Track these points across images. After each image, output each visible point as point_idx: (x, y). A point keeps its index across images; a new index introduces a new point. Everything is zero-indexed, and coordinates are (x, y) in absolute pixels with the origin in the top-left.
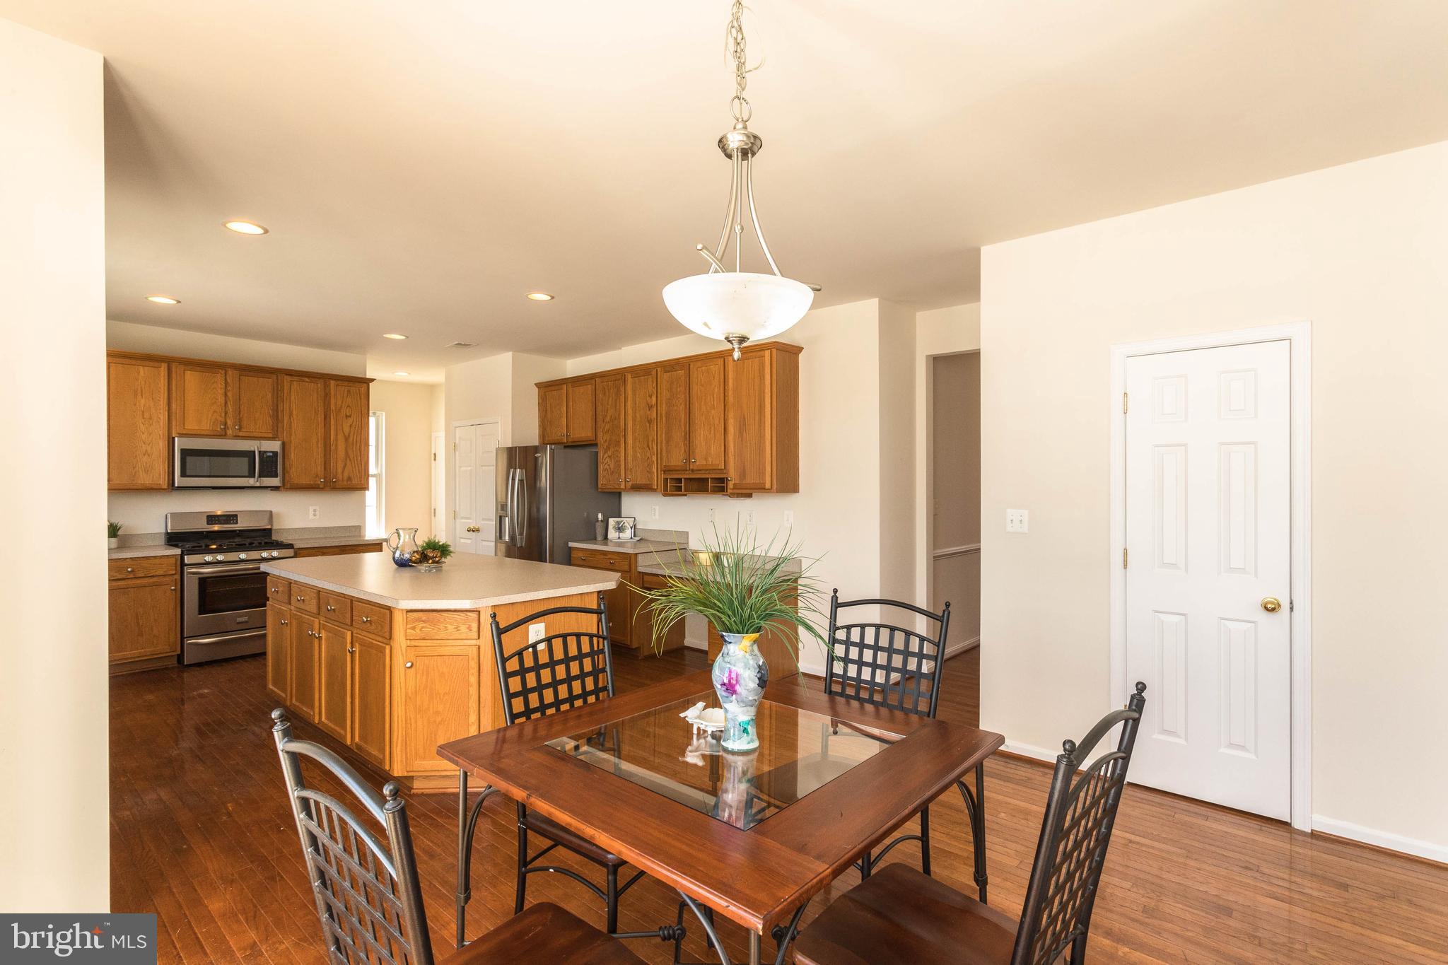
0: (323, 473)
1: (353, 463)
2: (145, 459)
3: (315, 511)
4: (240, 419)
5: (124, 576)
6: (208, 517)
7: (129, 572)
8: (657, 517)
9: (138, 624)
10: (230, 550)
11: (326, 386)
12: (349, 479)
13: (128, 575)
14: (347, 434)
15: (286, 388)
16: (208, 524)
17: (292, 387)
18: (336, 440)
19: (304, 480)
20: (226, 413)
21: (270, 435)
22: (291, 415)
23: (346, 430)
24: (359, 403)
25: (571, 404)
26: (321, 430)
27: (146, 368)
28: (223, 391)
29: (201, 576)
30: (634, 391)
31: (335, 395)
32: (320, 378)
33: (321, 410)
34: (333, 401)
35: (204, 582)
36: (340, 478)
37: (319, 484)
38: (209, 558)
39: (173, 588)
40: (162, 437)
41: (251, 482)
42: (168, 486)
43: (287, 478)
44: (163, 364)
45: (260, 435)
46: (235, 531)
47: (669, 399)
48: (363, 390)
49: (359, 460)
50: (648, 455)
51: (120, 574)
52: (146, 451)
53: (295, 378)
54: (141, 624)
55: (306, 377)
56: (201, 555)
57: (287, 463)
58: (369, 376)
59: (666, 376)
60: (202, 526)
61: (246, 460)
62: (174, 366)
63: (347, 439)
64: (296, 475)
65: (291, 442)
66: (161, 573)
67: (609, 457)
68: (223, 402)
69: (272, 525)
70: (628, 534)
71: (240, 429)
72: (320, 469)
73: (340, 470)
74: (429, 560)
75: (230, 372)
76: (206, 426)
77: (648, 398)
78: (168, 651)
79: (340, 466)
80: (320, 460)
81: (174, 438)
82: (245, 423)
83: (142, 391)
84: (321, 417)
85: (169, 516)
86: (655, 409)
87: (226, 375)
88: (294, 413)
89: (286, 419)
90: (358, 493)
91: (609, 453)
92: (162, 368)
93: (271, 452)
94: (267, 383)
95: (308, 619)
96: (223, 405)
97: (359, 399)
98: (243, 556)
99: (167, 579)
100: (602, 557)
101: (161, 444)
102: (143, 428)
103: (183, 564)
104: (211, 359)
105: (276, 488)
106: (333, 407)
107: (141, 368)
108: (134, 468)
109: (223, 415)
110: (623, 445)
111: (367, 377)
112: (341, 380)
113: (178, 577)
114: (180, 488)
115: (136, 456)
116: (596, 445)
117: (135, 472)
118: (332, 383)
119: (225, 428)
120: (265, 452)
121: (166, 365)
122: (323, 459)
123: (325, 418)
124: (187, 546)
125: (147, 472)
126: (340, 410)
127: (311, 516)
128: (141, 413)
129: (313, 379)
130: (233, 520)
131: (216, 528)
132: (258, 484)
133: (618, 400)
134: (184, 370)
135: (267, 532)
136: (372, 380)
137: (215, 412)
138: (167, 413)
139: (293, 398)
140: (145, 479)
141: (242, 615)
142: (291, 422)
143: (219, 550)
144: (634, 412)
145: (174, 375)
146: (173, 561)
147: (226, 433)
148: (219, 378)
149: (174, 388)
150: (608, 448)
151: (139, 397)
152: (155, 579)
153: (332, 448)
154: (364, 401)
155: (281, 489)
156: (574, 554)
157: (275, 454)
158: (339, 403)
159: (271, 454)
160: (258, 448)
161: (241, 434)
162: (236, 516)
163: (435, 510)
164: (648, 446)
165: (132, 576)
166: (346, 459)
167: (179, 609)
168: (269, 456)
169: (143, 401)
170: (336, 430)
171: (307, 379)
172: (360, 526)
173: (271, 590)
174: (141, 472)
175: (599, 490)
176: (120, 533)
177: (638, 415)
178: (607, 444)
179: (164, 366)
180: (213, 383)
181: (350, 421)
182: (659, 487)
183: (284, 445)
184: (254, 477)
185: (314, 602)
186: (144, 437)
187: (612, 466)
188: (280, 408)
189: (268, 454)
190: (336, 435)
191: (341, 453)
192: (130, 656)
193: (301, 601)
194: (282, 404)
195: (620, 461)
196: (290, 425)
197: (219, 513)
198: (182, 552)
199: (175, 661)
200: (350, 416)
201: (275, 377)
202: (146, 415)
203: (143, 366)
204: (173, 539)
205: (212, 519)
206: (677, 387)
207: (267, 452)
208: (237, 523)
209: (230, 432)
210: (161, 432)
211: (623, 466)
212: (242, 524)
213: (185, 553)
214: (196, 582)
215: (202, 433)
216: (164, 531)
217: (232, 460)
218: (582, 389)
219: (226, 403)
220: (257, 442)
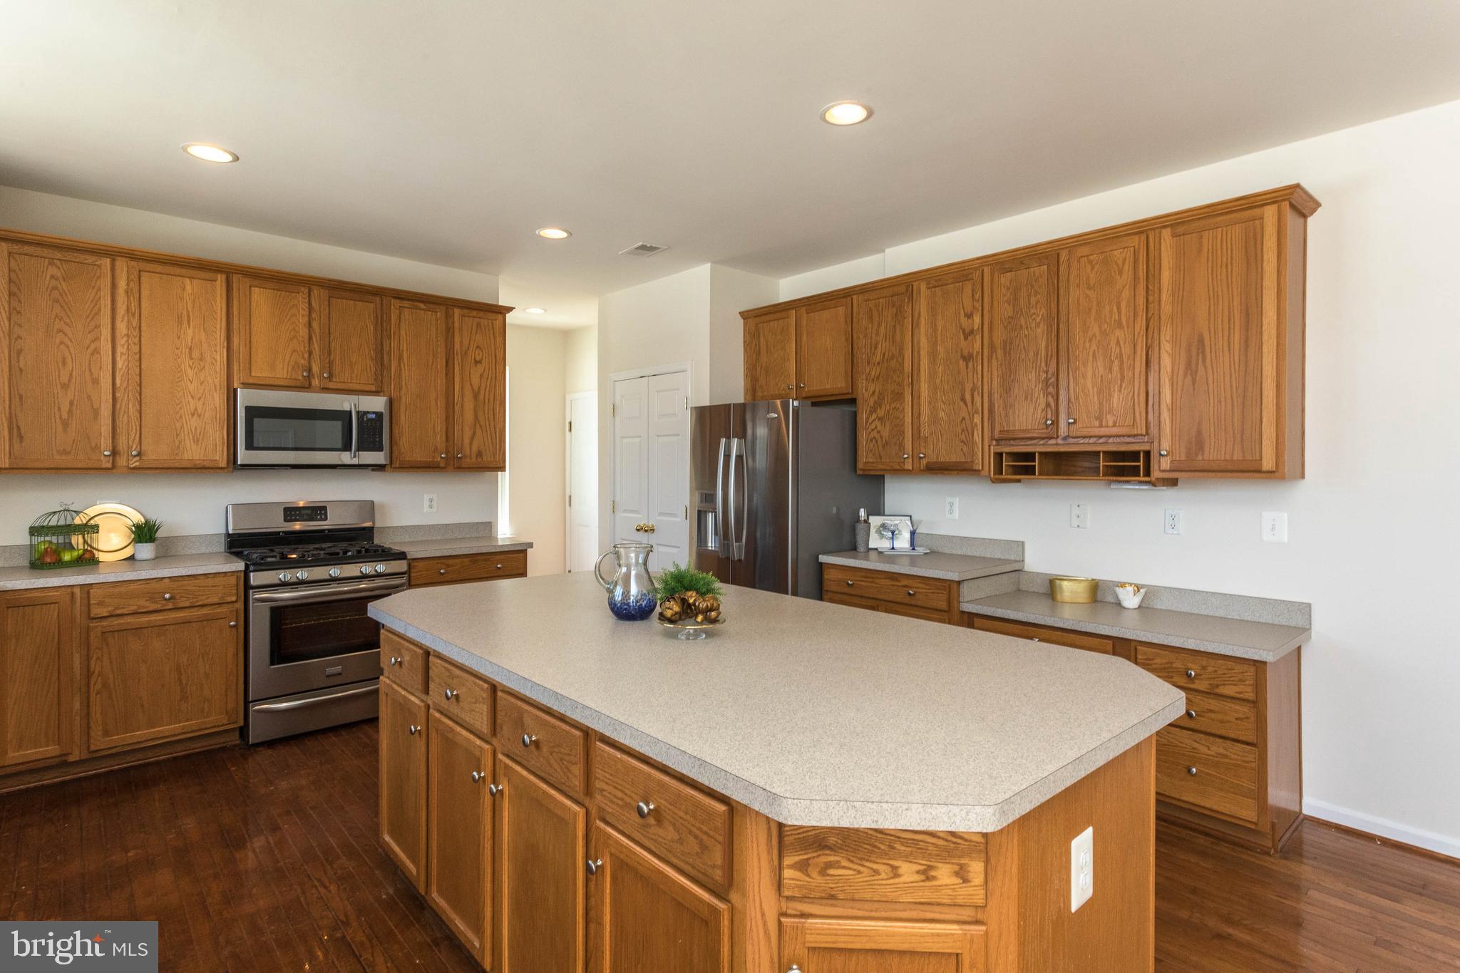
0: (444, 446)
1: (485, 431)
2: (194, 422)
3: (431, 500)
4: (329, 363)
5: (158, 607)
6: (286, 510)
7: (166, 599)
8: (956, 514)
9: (181, 682)
10: (317, 562)
11: (448, 316)
12: (480, 454)
13: (164, 605)
14: (476, 388)
15: (394, 318)
16: (286, 520)
17: (402, 316)
18: (462, 396)
19: (419, 456)
20: (310, 353)
21: (373, 388)
22: (400, 358)
23: (476, 381)
24: (492, 341)
25: (805, 338)
26: (441, 380)
27: (195, 281)
28: (306, 319)
29: (273, 604)
30: (933, 311)
31: (461, 329)
32: (440, 304)
33: (441, 350)
34: (457, 339)
35: (279, 614)
36: (468, 452)
37: (439, 462)
38: (283, 575)
39: (232, 623)
40: (218, 387)
41: (346, 458)
42: (228, 463)
43: (396, 453)
44: (219, 276)
45: (358, 387)
46: (323, 531)
47: (1011, 317)
48: (498, 323)
49: (492, 427)
50: (964, 414)
51: (153, 602)
52: (196, 409)
53: (406, 304)
54: (184, 682)
55: (422, 302)
56: (274, 572)
57: (396, 431)
58: (502, 302)
59: (1005, 279)
60: (278, 524)
61: (338, 425)
62: (235, 278)
63: (476, 396)
64: (409, 448)
65: (401, 398)
66: (216, 600)
67: (879, 419)
68: (306, 337)
69: (374, 523)
70: (903, 542)
71: (330, 377)
72: (440, 439)
73: (467, 441)
74: (696, 616)
75: (315, 292)
76: (281, 373)
77: (964, 320)
78: (225, 722)
79: (468, 434)
80: (440, 427)
81: (235, 391)
82: (336, 369)
83: (188, 316)
84: (441, 363)
85: (230, 508)
86: (978, 338)
87: (309, 295)
88: (405, 355)
89: (394, 364)
90: (488, 475)
91: (881, 412)
92: (218, 282)
93: (374, 413)
94: (367, 309)
95: (468, 740)
96: (306, 341)
97: (492, 336)
98: (335, 571)
99: (224, 609)
100: (888, 582)
101: (217, 399)
102: (191, 373)
103: (247, 587)
104: (288, 270)
105: (379, 468)
106: (457, 346)
107: (187, 281)
108: (177, 435)
109: (306, 356)
110: (908, 398)
111: (500, 304)
112: (468, 308)
113: (240, 605)
114: (243, 466)
115: (181, 417)
116: (853, 401)
117: (180, 442)
118: (457, 312)
119: (308, 376)
120: (366, 413)
121: (224, 276)
122: (444, 424)
123: (447, 362)
124: (255, 556)
125: (196, 441)
126: (466, 353)
127: (426, 509)
128: (188, 350)
129: (432, 306)
130: (320, 514)
131: (297, 526)
132: (355, 461)
133: (898, 328)
134: (250, 287)
135: (368, 533)
136: (510, 309)
137: (294, 351)
138: (225, 350)
139: (403, 333)
140: (193, 453)
141: (332, 665)
142: (400, 370)
143: (301, 563)
144: (934, 343)
145: (235, 294)
146: (233, 580)
147: (310, 384)
148: (300, 300)
149: (236, 313)
150: (878, 405)
151: (185, 325)
152: (205, 611)
153: (457, 408)
154: (499, 340)
155: (388, 468)
156: (830, 575)
157: (379, 415)
158: (466, 342)
159: (374, 416)
160: (355, 405)
161: (331, 385)
162: (325, 508)
163: (570, 497)
164: (963, 399)
165: (171, 606)
166: (475, 425)
167: (241, 655)
168: (372, 420)
169: (190, 332)
170: (462, 379)
171: (422, 306)
172: (490, 523)
173: (388, 658)
174: (187, 441)
175: (859, 472)
176: (159, 534)
177: (941, 349)
178: (876, 397)
179: (221, 279)
180: (292, 307)
181: (480, 368)
182: (986, 468)
183: (391, 403)
184: (350, 450)
185: (484, 708)
186: (191, 387)
187: (886, 433)
188: (386, 348)
189: (370, 416)
190: (462, 388)
191: (469, 415)
192: (167, 734)
193: (453, 700)
194: (388, 342)
195: (903, 425)
196: (400, 374)
197: (301, 504)
198: (247, 566)
199: (235, 739)
200: (480, 362)
201: (378, 299)
202: (195, 354)
203: (190, 278)
204: (237, 544)
205: (291, 513)
206: (1029, 296)
207: (368, 412)
208: (326, 519)
209: (315, 382)
210: (217, 381)
211: (908, 434)
212: (334, 520)
213: (252, 568)
214: (267, 614)
215: (276, 383)
216: (223, 531)
217: (320, 424)
218: (825, 314)
219: (310, 338)
220: (354, 398)
